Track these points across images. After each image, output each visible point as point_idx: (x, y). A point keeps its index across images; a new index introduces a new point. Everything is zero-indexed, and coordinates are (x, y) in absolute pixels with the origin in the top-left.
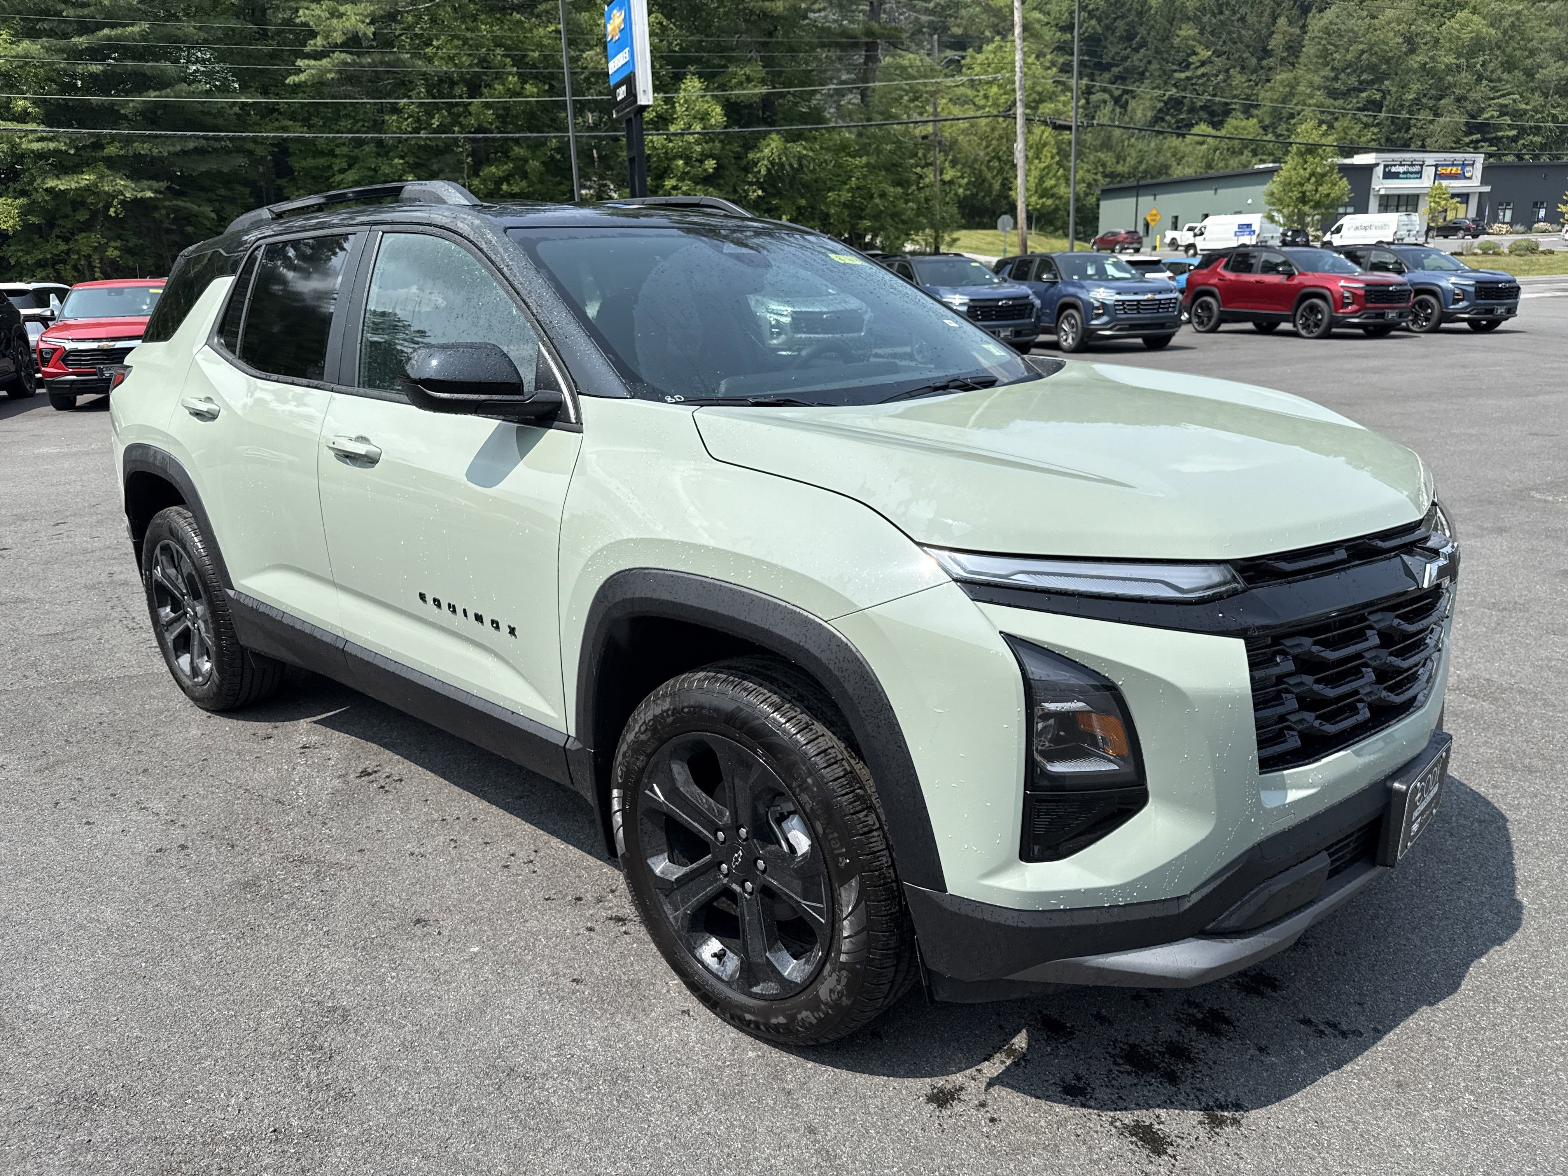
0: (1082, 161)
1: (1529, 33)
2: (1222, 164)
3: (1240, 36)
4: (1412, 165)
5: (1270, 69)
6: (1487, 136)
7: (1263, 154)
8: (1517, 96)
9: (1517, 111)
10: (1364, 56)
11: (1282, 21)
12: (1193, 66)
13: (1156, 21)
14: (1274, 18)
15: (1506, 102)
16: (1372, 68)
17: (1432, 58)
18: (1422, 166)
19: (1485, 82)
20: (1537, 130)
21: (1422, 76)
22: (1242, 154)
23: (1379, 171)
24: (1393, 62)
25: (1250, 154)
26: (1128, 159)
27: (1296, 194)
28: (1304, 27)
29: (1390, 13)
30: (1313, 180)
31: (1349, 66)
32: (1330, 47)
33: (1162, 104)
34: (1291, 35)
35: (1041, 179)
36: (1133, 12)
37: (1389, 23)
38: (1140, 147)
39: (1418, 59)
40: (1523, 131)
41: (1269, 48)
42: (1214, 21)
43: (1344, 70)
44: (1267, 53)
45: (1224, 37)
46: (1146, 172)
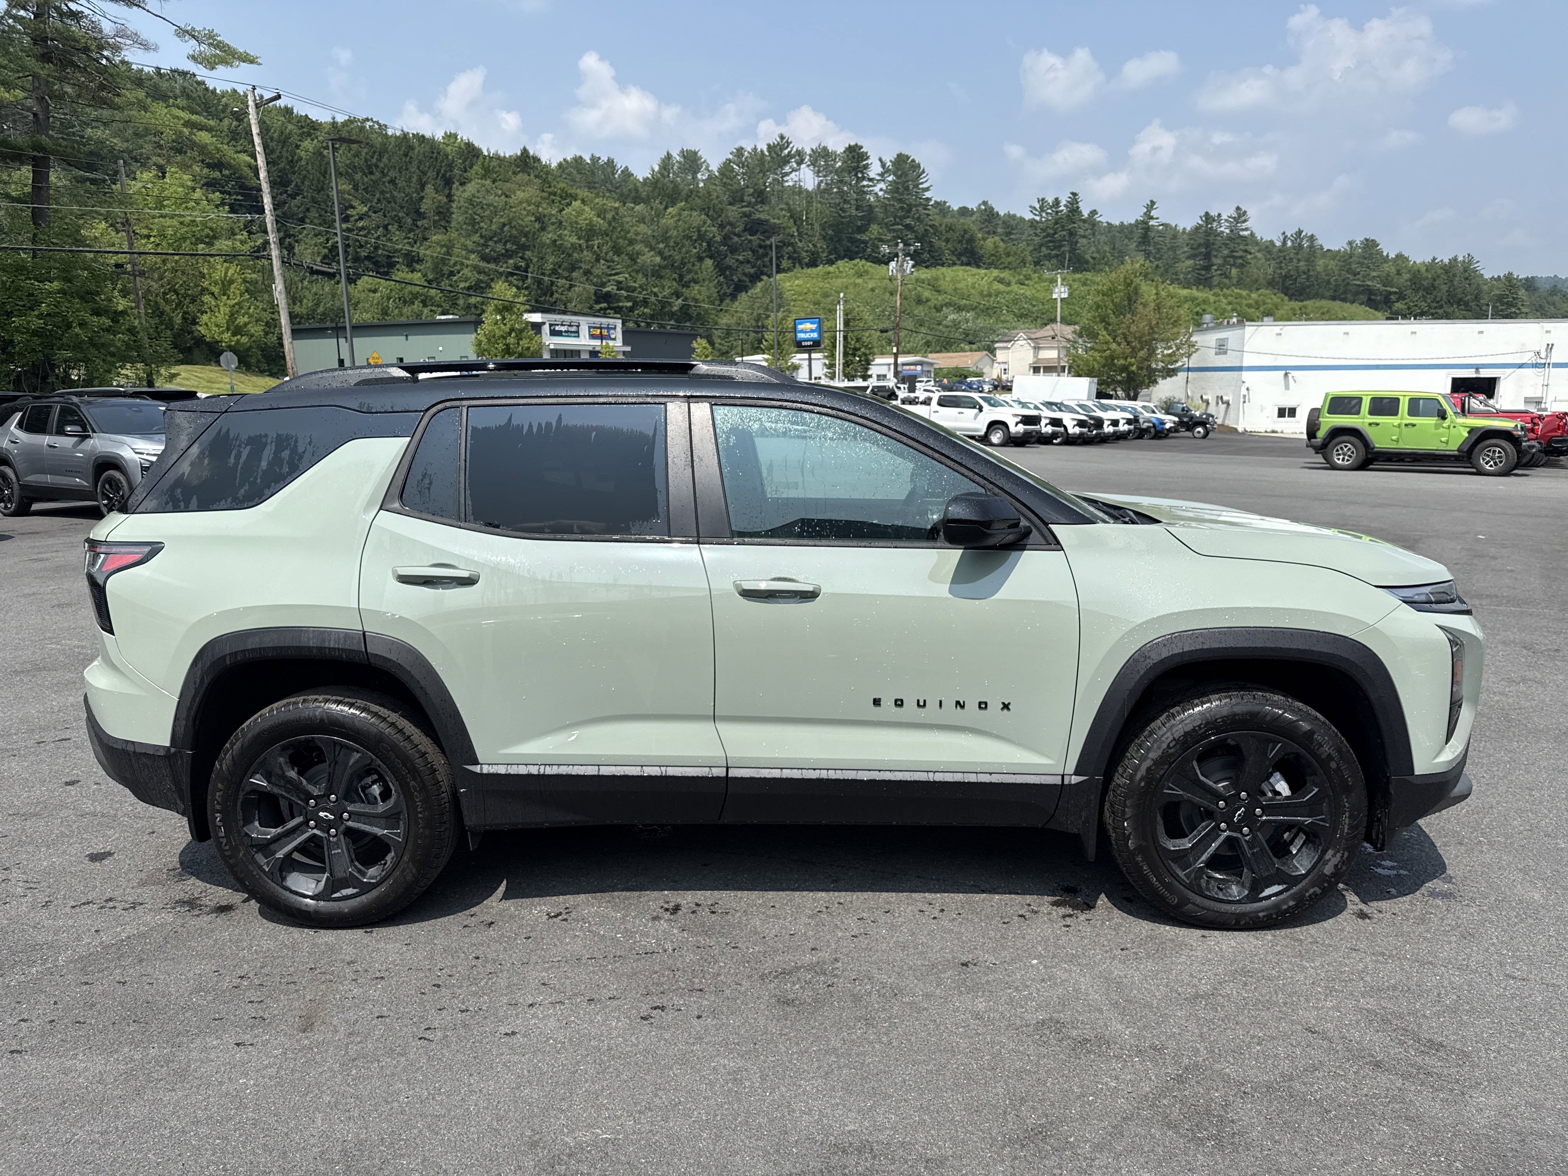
0: (256, 299)
1: (627, 226)
2: (396, 312)
3: (393, 197)
4: (570, 326)
5: (426, 229)
6: (612, 305)
7: (432, 305)
8: (627, 276)
9: (629, 287)
10: (506, 228)
11: (429, 189)
12: (352, 219)
13: (308, 171)
14: (423, 186)
15: (621, 279)
16: (513, 239)
17: (560, 236)
18: (578, 326)
19: (602, 262)
20: (645, 303)
21: (554, 251)
22: (413, 303)
23: (546, 329)
24: (530, 236)
25: (421, 305)
26: (305, 301)
27: (501, 346)
28: (450, 196)
29: (520, 195)
30: (513, 335)
31: (495, 234)
32: (476, 217)
33: (327, 251)
34: (440, 202)
35: (232, 316)
36: (284, 159)
37: (521, 203)
38: (314, 290)
39: (550, 236)
40: (636, 304)
41: (422, 210)
42: (366, 179)
43: (491, 239)
44: (420, 215)
45: (378, 195)
46: (324, 314)
